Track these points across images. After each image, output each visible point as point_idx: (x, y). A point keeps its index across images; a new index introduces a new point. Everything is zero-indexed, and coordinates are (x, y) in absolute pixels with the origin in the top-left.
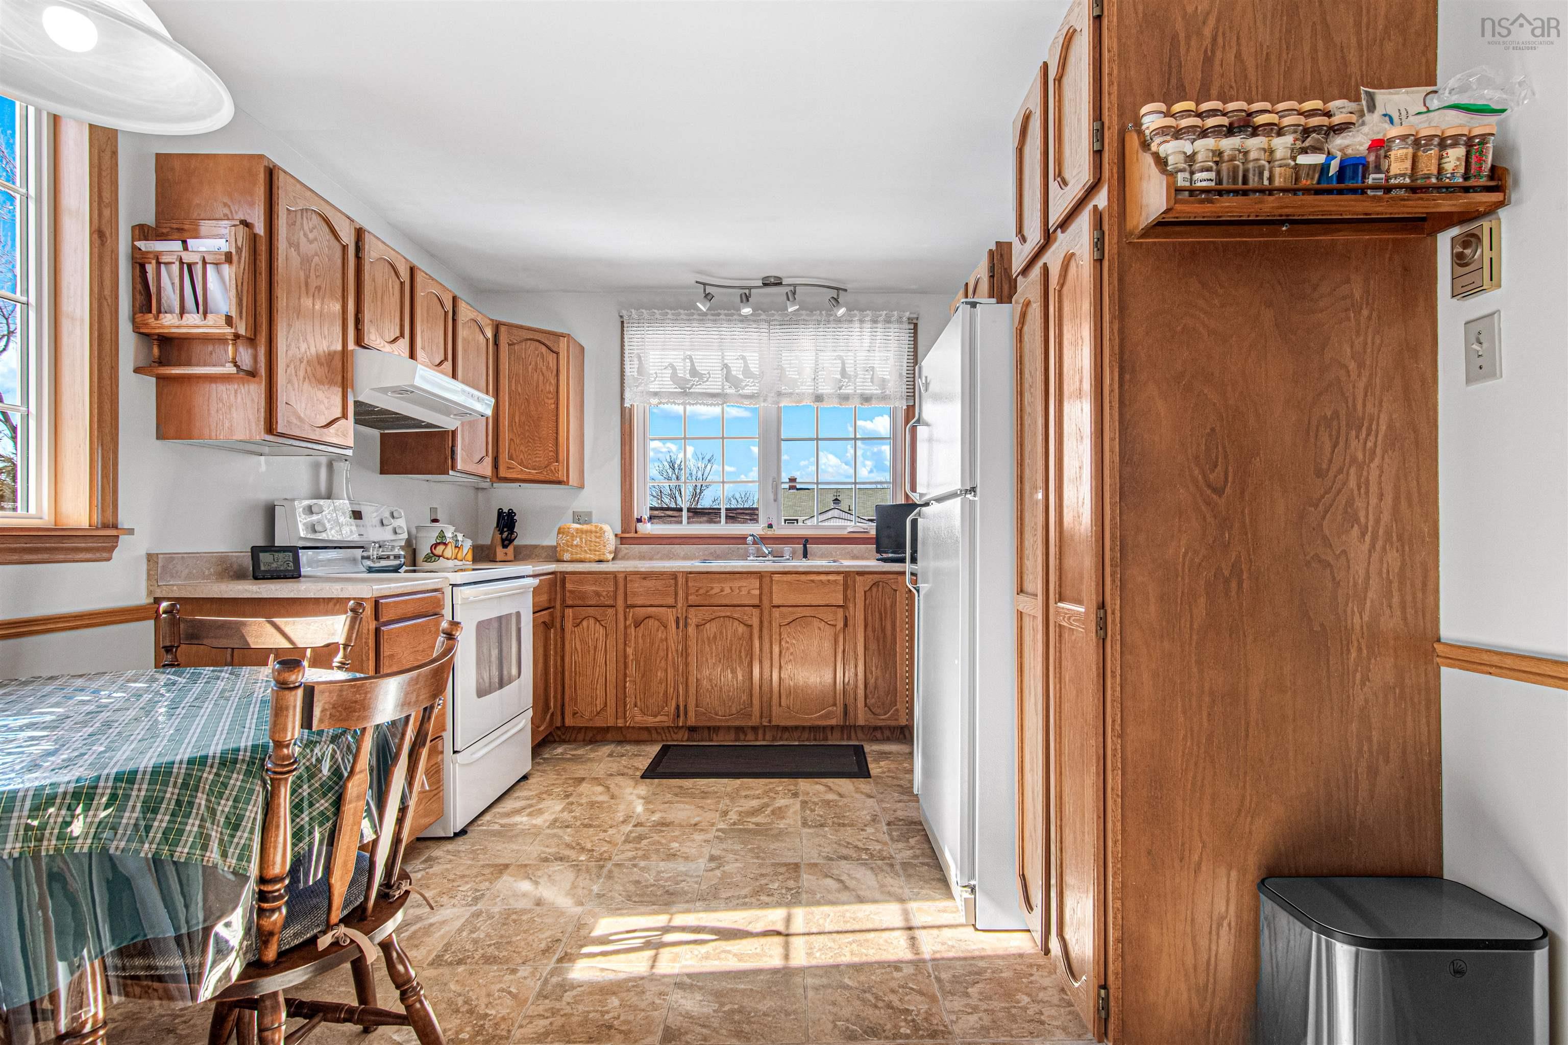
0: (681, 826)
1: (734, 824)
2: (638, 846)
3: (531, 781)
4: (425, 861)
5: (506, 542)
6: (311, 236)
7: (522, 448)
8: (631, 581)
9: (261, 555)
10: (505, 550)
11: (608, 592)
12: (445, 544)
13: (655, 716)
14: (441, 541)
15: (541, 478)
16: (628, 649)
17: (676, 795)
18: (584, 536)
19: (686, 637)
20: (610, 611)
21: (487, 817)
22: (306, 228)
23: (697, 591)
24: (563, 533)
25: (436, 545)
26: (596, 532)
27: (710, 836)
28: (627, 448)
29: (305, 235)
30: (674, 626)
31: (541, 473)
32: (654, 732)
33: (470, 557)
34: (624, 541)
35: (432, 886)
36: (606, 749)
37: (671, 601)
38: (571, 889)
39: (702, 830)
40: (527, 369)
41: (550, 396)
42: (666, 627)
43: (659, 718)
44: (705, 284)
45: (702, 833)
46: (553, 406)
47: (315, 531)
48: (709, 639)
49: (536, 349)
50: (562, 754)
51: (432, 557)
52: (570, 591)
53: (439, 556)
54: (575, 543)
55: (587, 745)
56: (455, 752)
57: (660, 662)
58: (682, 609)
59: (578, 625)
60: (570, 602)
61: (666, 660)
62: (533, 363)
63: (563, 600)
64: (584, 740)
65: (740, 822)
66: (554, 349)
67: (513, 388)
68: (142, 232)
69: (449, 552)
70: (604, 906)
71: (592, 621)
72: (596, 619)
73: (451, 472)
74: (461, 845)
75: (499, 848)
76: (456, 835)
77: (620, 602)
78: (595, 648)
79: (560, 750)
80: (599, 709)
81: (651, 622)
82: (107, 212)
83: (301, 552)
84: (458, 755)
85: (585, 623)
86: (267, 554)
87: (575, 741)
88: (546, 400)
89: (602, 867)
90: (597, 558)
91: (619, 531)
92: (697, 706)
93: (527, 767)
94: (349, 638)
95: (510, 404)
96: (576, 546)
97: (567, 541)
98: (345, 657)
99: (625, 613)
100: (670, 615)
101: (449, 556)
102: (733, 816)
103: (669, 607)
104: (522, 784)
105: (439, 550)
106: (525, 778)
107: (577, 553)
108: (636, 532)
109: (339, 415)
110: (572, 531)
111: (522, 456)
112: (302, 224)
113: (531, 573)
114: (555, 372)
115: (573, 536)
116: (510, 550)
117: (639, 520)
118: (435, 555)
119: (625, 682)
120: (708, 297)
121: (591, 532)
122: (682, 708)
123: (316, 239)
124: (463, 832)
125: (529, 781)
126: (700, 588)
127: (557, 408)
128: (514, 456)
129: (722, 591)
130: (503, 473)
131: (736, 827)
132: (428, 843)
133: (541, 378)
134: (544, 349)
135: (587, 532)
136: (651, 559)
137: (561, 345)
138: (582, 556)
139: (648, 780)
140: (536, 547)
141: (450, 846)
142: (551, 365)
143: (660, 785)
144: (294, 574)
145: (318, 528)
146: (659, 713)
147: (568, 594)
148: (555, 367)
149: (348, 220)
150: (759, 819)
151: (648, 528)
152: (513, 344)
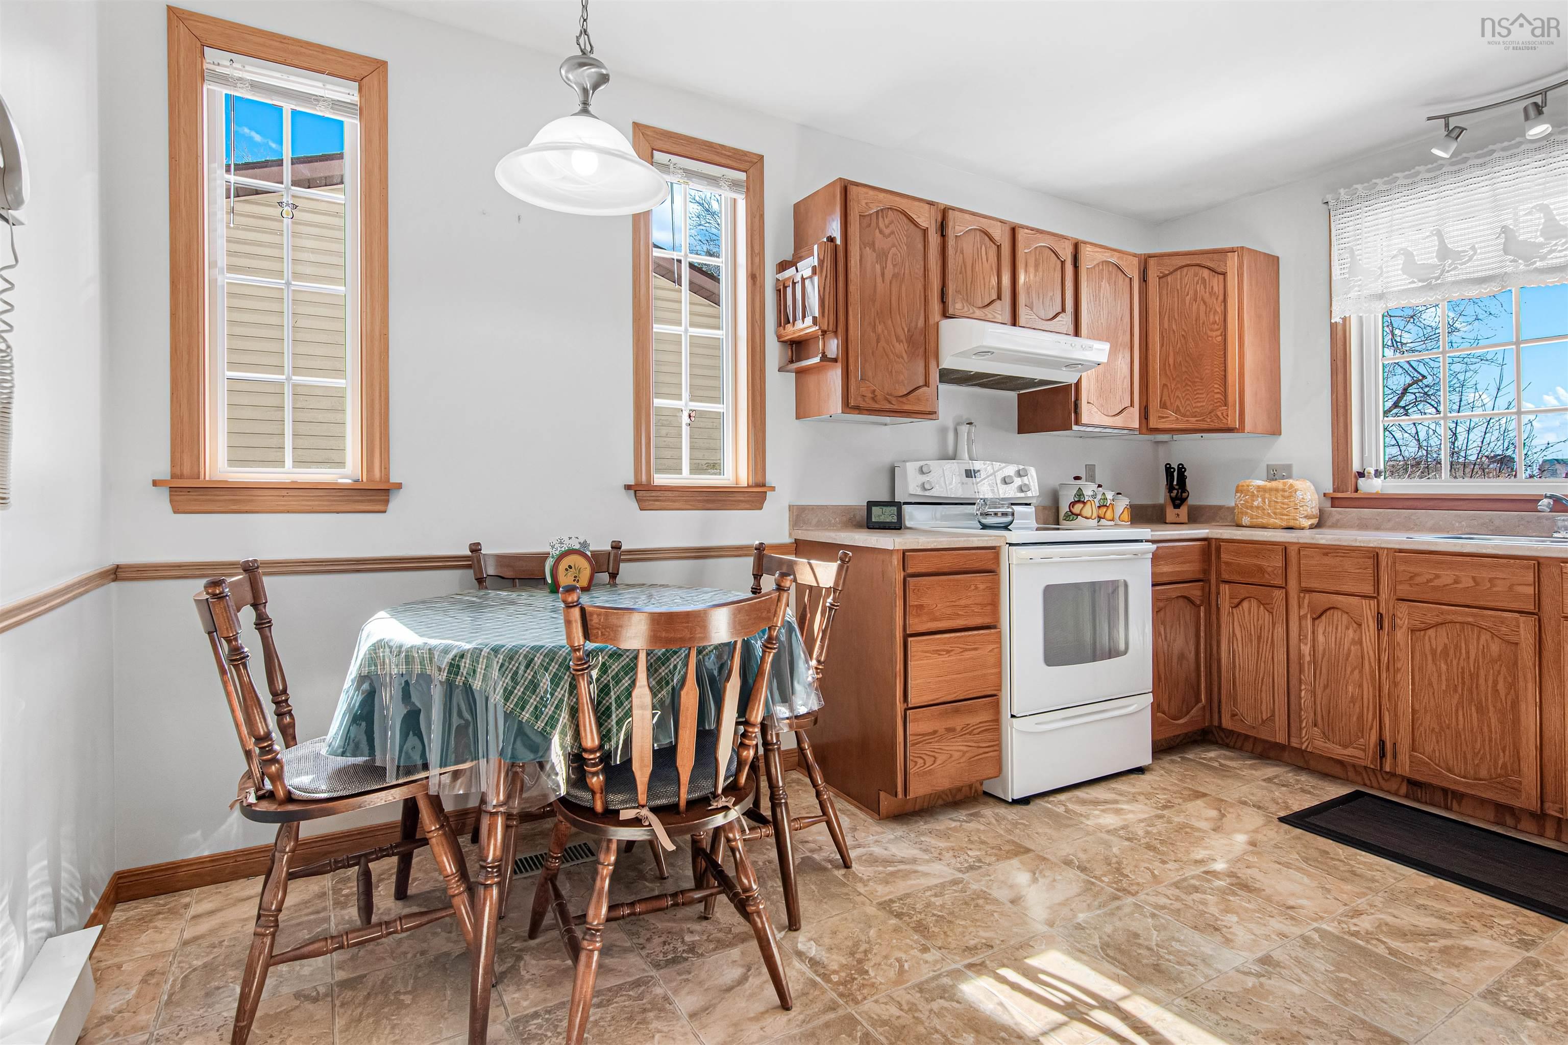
0: (1269, 899)
1: (1355, 934)
2: (1184, 896)
3: (1147, 777)
4: (971, 815)
5: (1178, 502)
6: (887, 231)
7: (1178, 393)
8: (1306, 556)
9: (874, 509)
10: (1177, 511)
11: (1275, 568)
12: (1084, 503)
13: (1345, 747)
14: (1079, 499)
15: (1204, 426)
16: (1303, 647)
17: (1306, 860)
18: (1267, 495)
19: (1392, 645)
20: (1278, 594)
21: (1062, 797)
22: (881, 225)
23: (1411, 578)
24: (1242, 492)
25: (1073, 504)
26: (1284, 490)
27: (1296, 931)
28: (1340, 377)
29: (881, 232)
30: (1372, 625)
31: (1203, 420)
32: (1350, 769)
33: (1126, 516)
34: (1336, 502)
35: (952, 839)
36: (1271, 771)
37: (1368, 589)
38: (1059, 904)
39: (1293, 918)
40: (1184, 301)
41: (1216, 327)
42: (1360, 625)
43: (1349, 751)
44: (1446, 117)
45: (1289, 922)
46: (1219, 339)
47: (925, 490)
48: (1434, 652)
49: (1196, 275)
50: (1211, 759)
51: (1072, 515)
52: (1227, 563)
53: (1077, 515)
54: (1256, 503)
55: (1250, 758)
56: (1013, 716)
57: (1352, 672)
58: (1387, 602)
59: (1237, 606)
60: (1225, 576)
61: (1361, 672)
62: (1191, 293)
63: (1219, 573)
64: (1252, 752)
65: (1369, 936)
66: (1219, 270)
67: (1166, 326)
68: (783, 266)
69: (1087, 511)
70: (1071, 939)
71: (1254, 603)
72: (1259, 601)
73: (1075, 427)
74: (1011, 813)
75: (1040, 831)
76: (1016, 802)
77: (1293, 584)
78: (1259, 638)
79: (1212, 754)
80: (1264, 718)
81: (1337, 614)
82: (757, 260)
83: (905, 507)
84: (1014, 720)
85: (1245, 604)
86: (878, 508)
87: (1241, 749)
88: (1210, 333)
89: (1117, 898)
90: (1284, 524)
91: (1329, 488)
92: (1413, 749)
93: (1145, 759)
94: (836, 582)
95: (1162, 345)
96: (1258, 508)
97: (1246, 501)
98: (834, 599)
99: (1299, 597)
100: (1367, 609)
101: (1089, 515)
102: (1365, 923)
103: (1365, 597)
104: (1132, 776)
105: (1077, 508)
106: (1140, 770)
107: (1257, 517)
108: (1356, 490)
109: (921, 384)
110: (1252, 489)
111: (1178, 403)
112: (877, 223)
113: (1149, 538)
114: (1221, 298)
115: (1253, 495)
116: (1184, 510)
117: (1361, 475)
118: (1073, 514)
119: (1301, 691)
120: (1454, 133)
121: (1277, 490)
122: (1389, 745)
123: (893, 233)
124: (1025, 801)
125: (1142, 776)
126: (1416, 575)
127: (1225, 340)
128: (1168, 404)
129: (1456, 582)
130: (1153, 423)
131: (1353, 939)
132: (991, 800)
133: (1203, 308)
134: (1206, 273)
135: (1271, 490)
136: (1378, 529)
137: (1229, 263)
138: (1265, 521)
139: (1286, 827)
140: (1220, 508)
141: (1002, 810)
142: (1216, 289)
143: (1298, 838)
144: (897, 526)
145: (927, 486)
146: (1351, 743)
147: (1223, 567)
148: (1222, 292)
149: (927, 206)
150: (1408, 948)
151: (1373, 486)
152: (1166, 276)
